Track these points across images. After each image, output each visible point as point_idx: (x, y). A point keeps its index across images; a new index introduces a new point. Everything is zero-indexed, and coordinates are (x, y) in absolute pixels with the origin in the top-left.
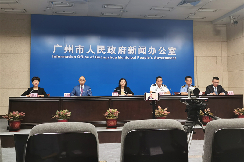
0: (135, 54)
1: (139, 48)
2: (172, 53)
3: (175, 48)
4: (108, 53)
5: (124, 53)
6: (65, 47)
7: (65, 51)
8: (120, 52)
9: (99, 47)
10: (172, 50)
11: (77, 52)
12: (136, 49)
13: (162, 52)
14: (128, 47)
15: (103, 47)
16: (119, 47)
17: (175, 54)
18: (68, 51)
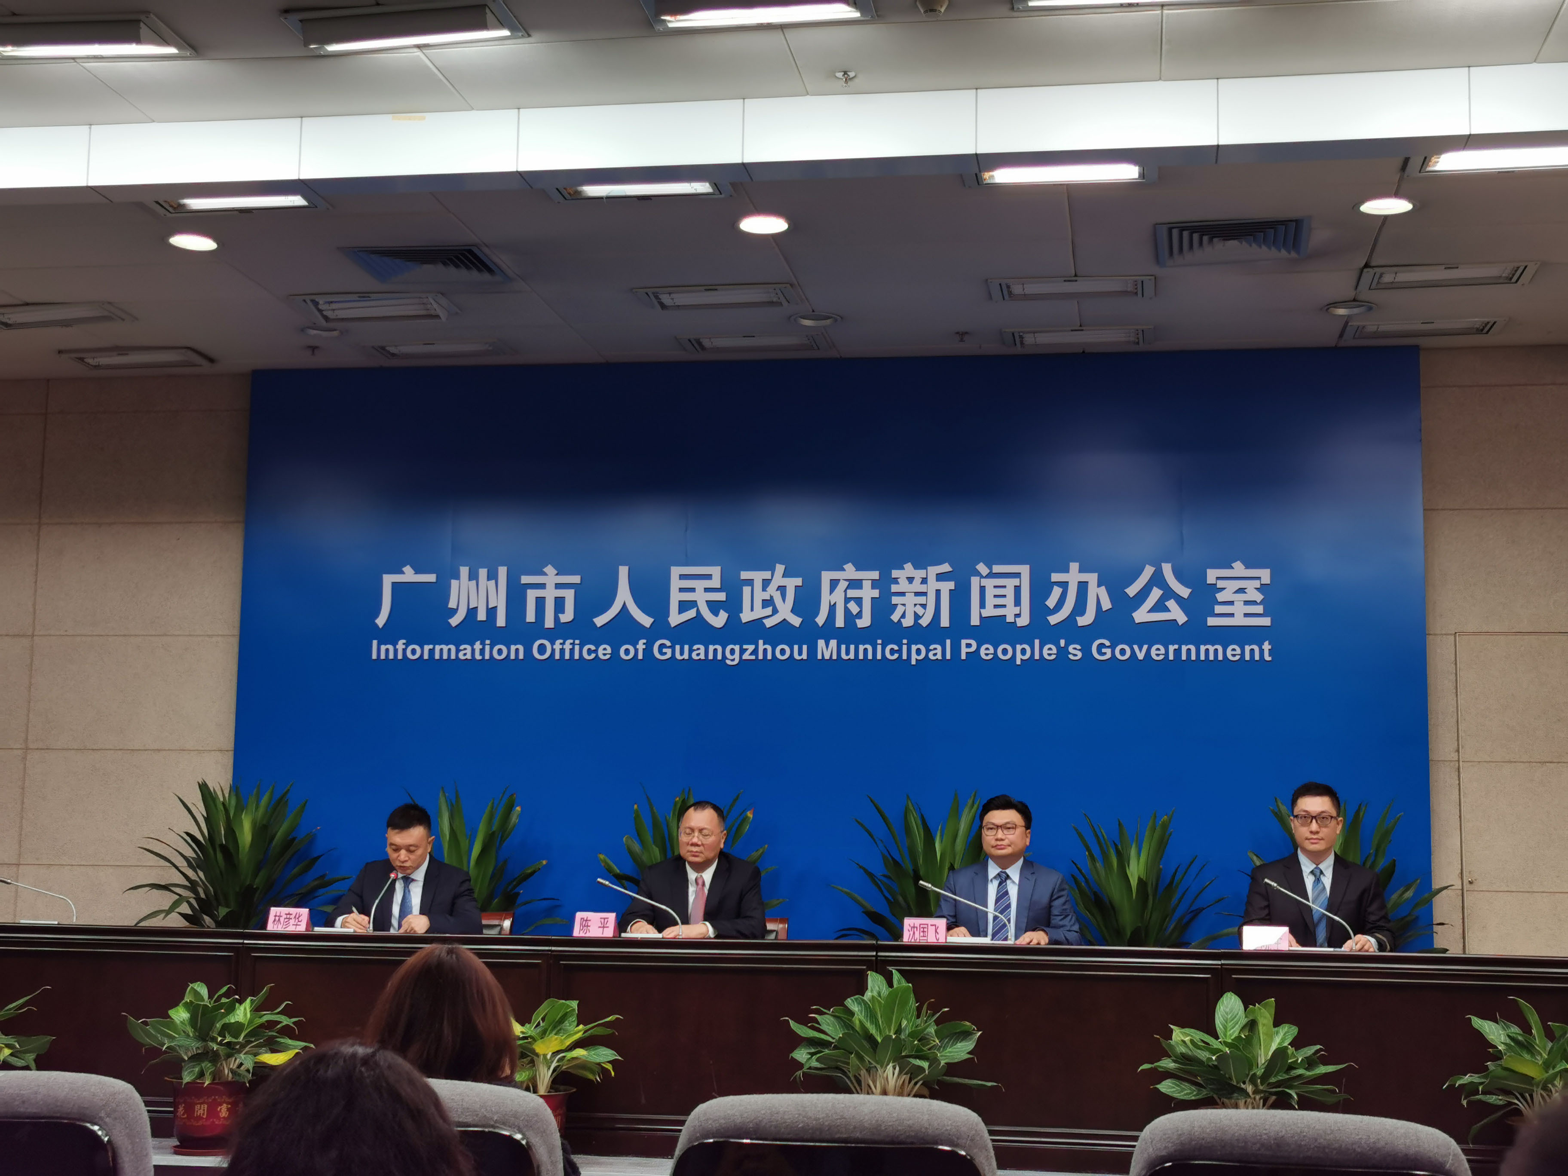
0: (945, 622)
1: (975, 582)
2: (1239, 609)
3: (1265, 575)
4: (746, 616)
5: (859, 615)
6: (454, 583)
7: (454, 611)
8: (832, 608)
9: (682, 577)
10: (1241, 590)
11: (531, 617)
12: (951, 585)
13: (1160, 606)
14: (895, 573)
15: (709, 577)
16: (826, 577)
17: (1266, 621)
18: (472, 612)
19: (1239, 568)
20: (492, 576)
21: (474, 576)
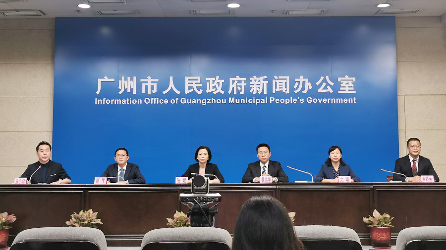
0: (265, 93)
1: (274, 81)
2: (347, 89)
3: (354, 79)
4: (208, 91)
5: (241, 91)
6: (120, 81)
7: (121, 89)
8: (233, 88)
9: (189, 80)
10: (347, 83)
11: (144, 91)
12: (267, 82)
13: (325, 88)
14: (251, 79)
15: (197, 80)
16: (231, 80)
17: (354, 92)
18: (126, 90)
19: (347, 77)
20: (132, 79)
21: (126, 79)
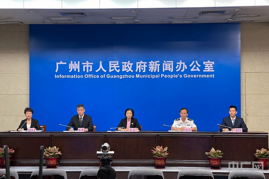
0: (158, 71)
1: (163, 64)
2: (209, 69)
3: (213, 63)
4: (123, 70)
5: (143, 70)
6: (70, 64)
7: (70, 69)
8: (138, 69)
9: (111, 63)
10: (209, 65)
11: (84, 70)
12: (159, 65)
13: (195, 68)
14: (149, 63)
15: (116, 63)
16: (137, 63)
17: (213, 71)
18: (73, 69)
19: (209, 62)
20: (77, 63)
21: (73, 63)
